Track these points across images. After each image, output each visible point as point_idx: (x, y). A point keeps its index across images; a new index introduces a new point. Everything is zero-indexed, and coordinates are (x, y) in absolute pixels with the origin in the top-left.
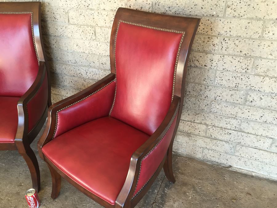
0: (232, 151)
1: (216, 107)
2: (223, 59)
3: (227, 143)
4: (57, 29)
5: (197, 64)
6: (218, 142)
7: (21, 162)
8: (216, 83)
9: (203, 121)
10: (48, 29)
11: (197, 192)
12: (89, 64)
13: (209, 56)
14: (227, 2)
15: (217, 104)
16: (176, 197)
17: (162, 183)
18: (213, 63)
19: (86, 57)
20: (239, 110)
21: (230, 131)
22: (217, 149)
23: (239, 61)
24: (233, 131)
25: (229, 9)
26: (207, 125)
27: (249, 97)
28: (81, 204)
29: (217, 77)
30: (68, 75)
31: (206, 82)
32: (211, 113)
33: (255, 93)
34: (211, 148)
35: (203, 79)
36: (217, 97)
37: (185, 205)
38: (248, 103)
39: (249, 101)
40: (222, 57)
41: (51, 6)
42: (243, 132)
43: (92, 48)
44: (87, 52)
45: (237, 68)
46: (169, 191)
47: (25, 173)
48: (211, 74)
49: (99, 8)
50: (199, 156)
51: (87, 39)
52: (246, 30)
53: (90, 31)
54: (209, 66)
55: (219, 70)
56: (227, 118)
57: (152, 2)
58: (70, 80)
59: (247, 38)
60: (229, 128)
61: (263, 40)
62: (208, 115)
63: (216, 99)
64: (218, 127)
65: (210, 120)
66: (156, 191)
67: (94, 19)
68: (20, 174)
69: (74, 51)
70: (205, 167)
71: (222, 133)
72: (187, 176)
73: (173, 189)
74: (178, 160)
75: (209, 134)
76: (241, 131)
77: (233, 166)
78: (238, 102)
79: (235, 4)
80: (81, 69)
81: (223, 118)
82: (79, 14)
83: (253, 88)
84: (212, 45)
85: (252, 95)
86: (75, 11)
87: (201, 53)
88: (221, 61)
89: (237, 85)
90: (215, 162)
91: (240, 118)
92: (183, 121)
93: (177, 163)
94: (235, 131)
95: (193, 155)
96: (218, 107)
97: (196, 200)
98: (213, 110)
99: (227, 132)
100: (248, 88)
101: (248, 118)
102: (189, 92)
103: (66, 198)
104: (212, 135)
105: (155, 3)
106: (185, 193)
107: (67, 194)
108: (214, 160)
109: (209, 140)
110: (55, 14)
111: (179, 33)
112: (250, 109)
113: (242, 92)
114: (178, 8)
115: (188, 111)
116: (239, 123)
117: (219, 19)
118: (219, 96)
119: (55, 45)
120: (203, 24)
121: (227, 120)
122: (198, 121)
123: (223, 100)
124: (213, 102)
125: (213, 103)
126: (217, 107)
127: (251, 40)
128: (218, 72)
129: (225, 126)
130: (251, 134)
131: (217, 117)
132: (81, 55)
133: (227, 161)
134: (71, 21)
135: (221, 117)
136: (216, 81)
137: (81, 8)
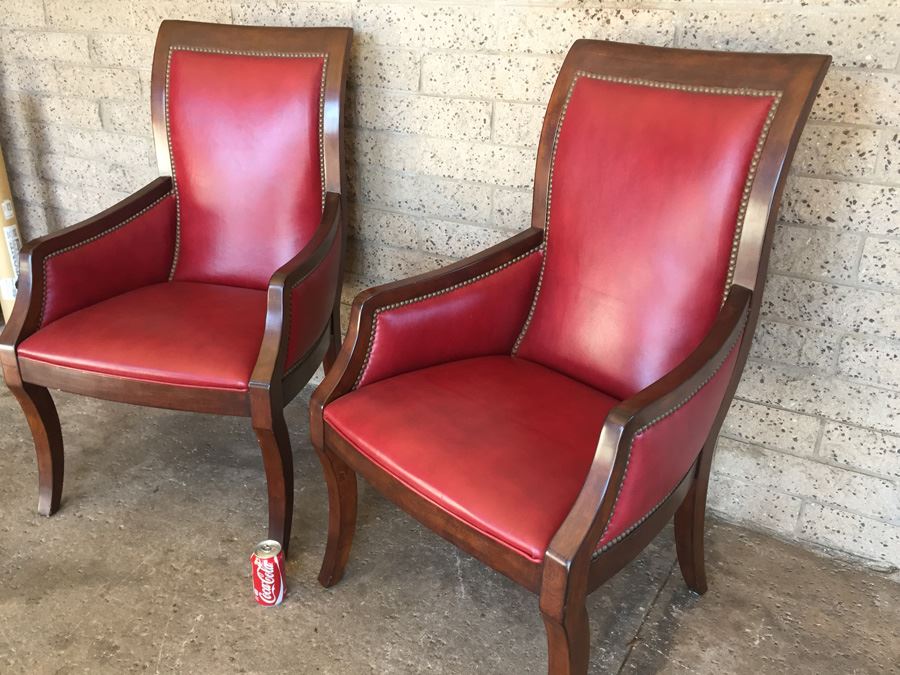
1: (856, 359)
2: (889, 199)
3: (888, 483)
4: (382, 109)
5: (801, 213)
6: (858, 480)
7: (232, 481)
8: (861, 277)
9: (810, 405)
10: (359, 107)
11: (780, 629)
12: (459, 211)
13: (845, 189)
15: (861, 347)
16: (708, 633)
17: (660, 590)
18: (854, 211)
19: (455, 190)
22: (852, 503)
26: (823, 419)
28: (407, 610)
29: (865, 256)
30: (392, 246)
31: (829, 271)
32: (840, 376)
34: (830, 500)
35: (819, 262)
36: (864, 322)
37: (740, 660)
40: (886, 192)
41: (377, 45)
43: (475, 165)
44: (459, 176)
46: (686, 615)
47: (244, 511)
48: (847, 247)
49: (514, 47)
50: (787, 526)
51: (466, 138)
53: (477, 115)
54: (841, 221)
55: (874, 235)
56: (893, 396)
57: (676, 28)
58: (395, 260)
62: (827, 384)
63: (857, 331)
64: (860, 427)
65: (833, 403)
66: (641, 608)
67: (493, 78)
68: (230, 511)
69: (421, 173)
70: (805, 563)
71: (871, 447)
72: (745, 582)
73: (698, 611)
74: (714, 534)
75: (825, 449)
80: (432, 227)
81: (880, 396)
82: (453, 64)
84: (855, 155)
87: (819, 180)
88: (883, 205)
90: (841, 551)
92: (741, 402)
93: (712, 543)
95: (766, 523)
96: (863, 356)
97: (776, 649)
98: (845, 367)
99: (890, 445)
102: (768, 305)
103: (362, 590)
104: (837, 453)
105: (683, 29)
106: (738, 627)
107: (365, 579)
108: (840, 545)
109: (826, 470)
110: (385, 67)
111: (764, 97)
114: (756, 42)
115: (760, 368)
117: (883, 75)
118: (872, 321)
119: (369, 156)
120: (829, 92)
121: (891, 401)
122: (793, 404)
123: (884, 332)
124: (849, 340)
125: (848, 344)
128: (871, 242)
129: (883, 423)
131: (859, 392)
132: (442, 183)
133: (885, 551)
134: (427, 86)
135: (872, 390)
136: (864, 271)
137: (462, 48)
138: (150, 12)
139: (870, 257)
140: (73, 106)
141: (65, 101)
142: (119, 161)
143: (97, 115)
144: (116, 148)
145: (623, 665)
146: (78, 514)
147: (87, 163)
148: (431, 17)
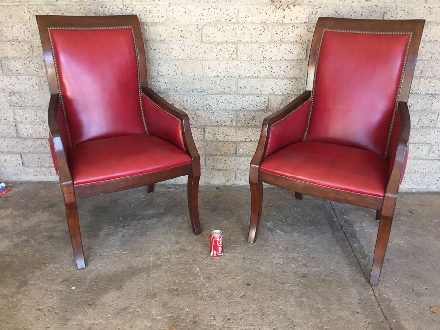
12: (222, 90)
14: (384, 9)
16: (358, 220)
19: (220, 81)
25: (387, 14)
43: (229, 70)
44: (221, 75)
46: (348, 217)
49: (245, 21)
51: (225, 59)
53: (230, 49)
66: (335, 219)
67: (236, 34)
68: (165, 234)
69: (203, 76)
79: (392, 10)
80: (210, 99)
82: (218, 29)
86: (213, 26)
105: (312, 12)
132: (213, 79)
134: (205, 39)
137: (221, 22)
142: (16, 90)
144: (13, 83)
146: (98, 255)
148: (207, 10)
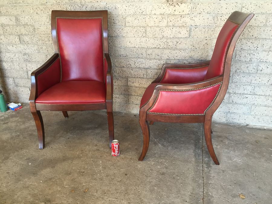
0: (249, 111)
3: (245, 105)
4: (115, 31)
6: (238, 106)
7: (88, 133)
11: (230, 140)
14: (242, 4)
15: (237, 76)
19: (136, 50)
20: (253, 78)
21: (247, 96)
22: (237, 111)
23: (251, 42)
24: (249, 95)
25: (244, 8)
27: (259, 67)
30: (118, 67)
32: (233, 83)
33: (263, 64)
34: (233, 112)
36: (237, 70)
38: (259, 72)
39: (260, 70)
40: (240, 40)
41: (113, 15)
42: (256, 95)
43: (141, 43)
45: (250, 47)
50: (223, 120)
51: (139, 37)
52: (255, 21)
53: (142, 31)
55: (238, 50)
56: (244, 85)
58: (119, 71)
59: (256, 27)
60: (246, 93)
61: (266, 27)
63: (236, 72)
64: (238, 94)
65: (232, 89)
69: (126, 47)
70: (229, 127)
71: (241, 98)
72: (219, 133)
75: (231, 100)
76: (255, 94)
77: (250, 124)
78: (252, 72)
79: (248, 5)
81: (242, 86)
82: (135, 18)
83: (262, 60)
85: (261, 66)
86: (132, 17)
88: (239, 43)
89: (251, 59)
91: (253, 84)
94: (250, 95)
98: (234, 81)
99: (245, 97)
100: (259, 61)
101: (260, 83)
104: (233, 100)
105: (193, 7)
106: (222, 141)
108: (235, 122)
109: (231, 105)
110: (115, 20)
112: (260, 76)
113: (255, 64)
116: (253, 89)
118: (239, 69)
119: (111, 44)
121: (244, 87)
123: (242, 71)
124: (234, 74)
126: (237, 78)
127: (259, 27)
129: (243, 92)
130: (262, 95)
131: (237, 86)
132: (132, 49)
133: (245, 121)
134: (127, 24)
135: (240, 85)
136: (236, 58)
137: (137, 14)
138: (38, 9)
139: (238, 55)
140: (9, 38)
141: (6, 36)
142: (27, 52)
143: (18, 39)
144: (25, 48)
145: (202, 152)
146: (50, 147)
147: (14, 54)
148: (128, 7)
